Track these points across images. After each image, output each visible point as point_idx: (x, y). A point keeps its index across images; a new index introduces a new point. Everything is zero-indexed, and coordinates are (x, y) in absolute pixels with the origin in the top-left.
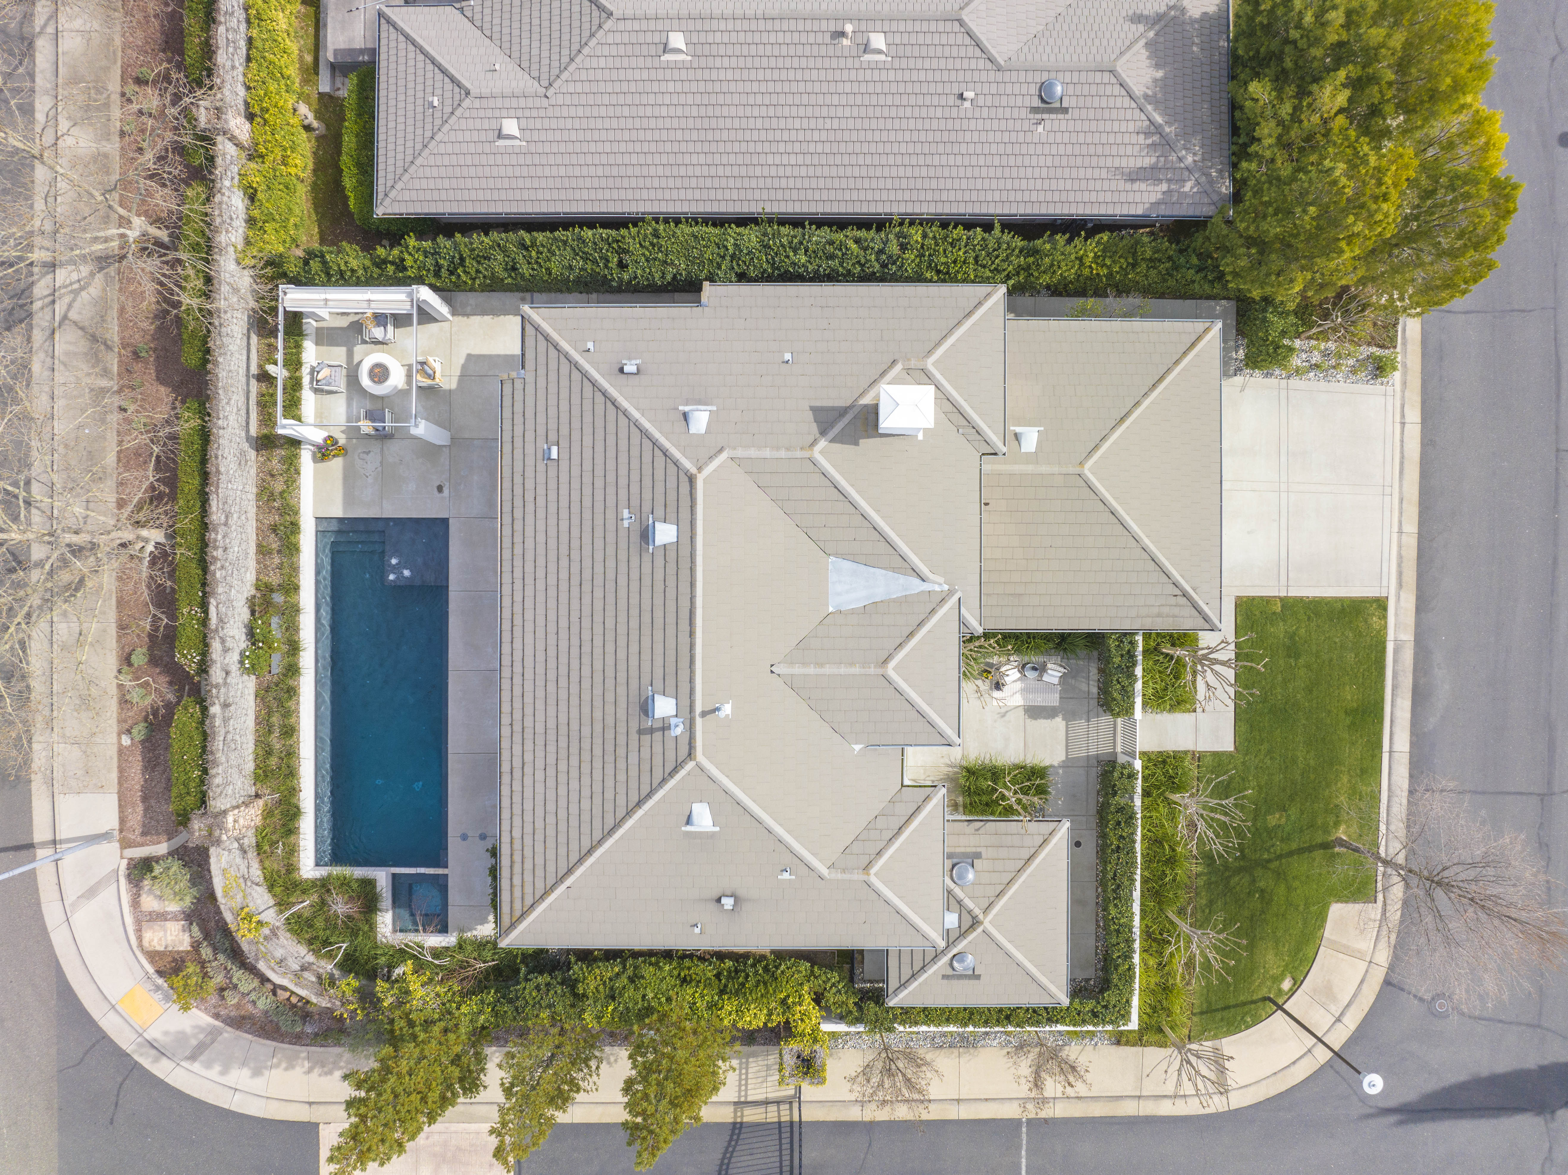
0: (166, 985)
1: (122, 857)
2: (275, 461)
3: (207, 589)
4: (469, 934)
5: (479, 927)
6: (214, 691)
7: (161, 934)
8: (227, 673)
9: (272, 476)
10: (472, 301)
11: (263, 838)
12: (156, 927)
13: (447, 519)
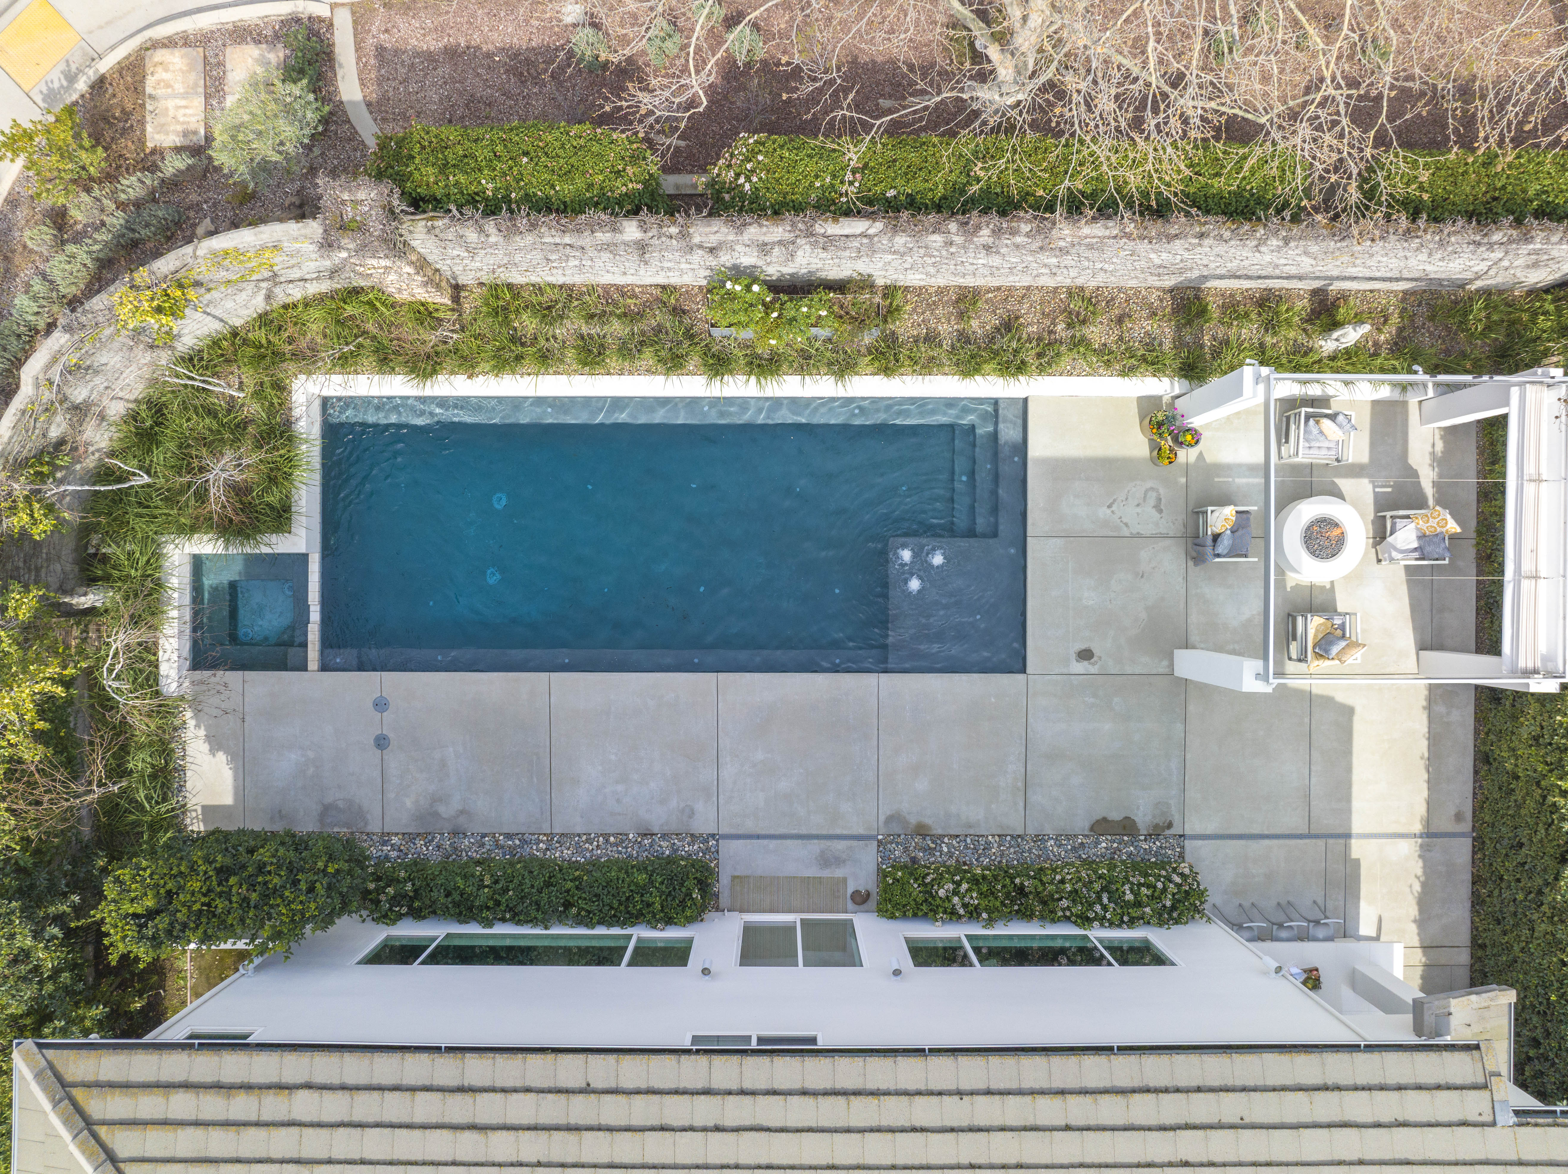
0: (75, 97)
1: (333, 6)
2: (1148, 325)
3: (905, 215)
4: (188, 714)
5: (202, 732)
6: (674, 230)
7: (179, 88)
8: (712, 250)
9: (1120, 320)
10: (1456, 716)
11: (370, 303)
12: (192, 77)
13: (1023, 670)
